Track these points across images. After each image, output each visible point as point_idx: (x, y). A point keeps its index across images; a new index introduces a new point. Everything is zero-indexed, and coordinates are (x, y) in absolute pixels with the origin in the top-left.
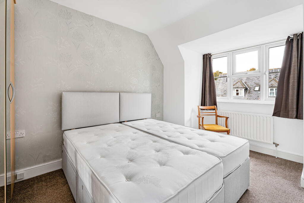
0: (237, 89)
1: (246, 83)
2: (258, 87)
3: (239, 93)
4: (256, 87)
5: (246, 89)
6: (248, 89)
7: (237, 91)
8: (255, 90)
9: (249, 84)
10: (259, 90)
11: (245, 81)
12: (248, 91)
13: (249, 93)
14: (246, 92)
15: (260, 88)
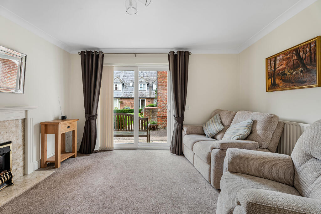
0: (116, 84)
1: (123, 80)
2: (132, 84)
3: (118, 88)
4: (130, 83)
5: (123, 85)
6: (125, 84)
7: (116, 85)
8: (130, 85)
9: (125, 81)
10: (133, 86)
11: (122, 78)
12: (125, 87)
13: (126, 88)
14: (123, 87)
15: (133, 85)
